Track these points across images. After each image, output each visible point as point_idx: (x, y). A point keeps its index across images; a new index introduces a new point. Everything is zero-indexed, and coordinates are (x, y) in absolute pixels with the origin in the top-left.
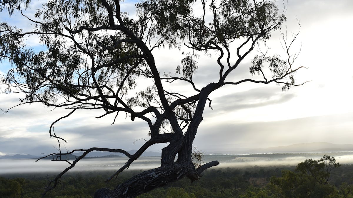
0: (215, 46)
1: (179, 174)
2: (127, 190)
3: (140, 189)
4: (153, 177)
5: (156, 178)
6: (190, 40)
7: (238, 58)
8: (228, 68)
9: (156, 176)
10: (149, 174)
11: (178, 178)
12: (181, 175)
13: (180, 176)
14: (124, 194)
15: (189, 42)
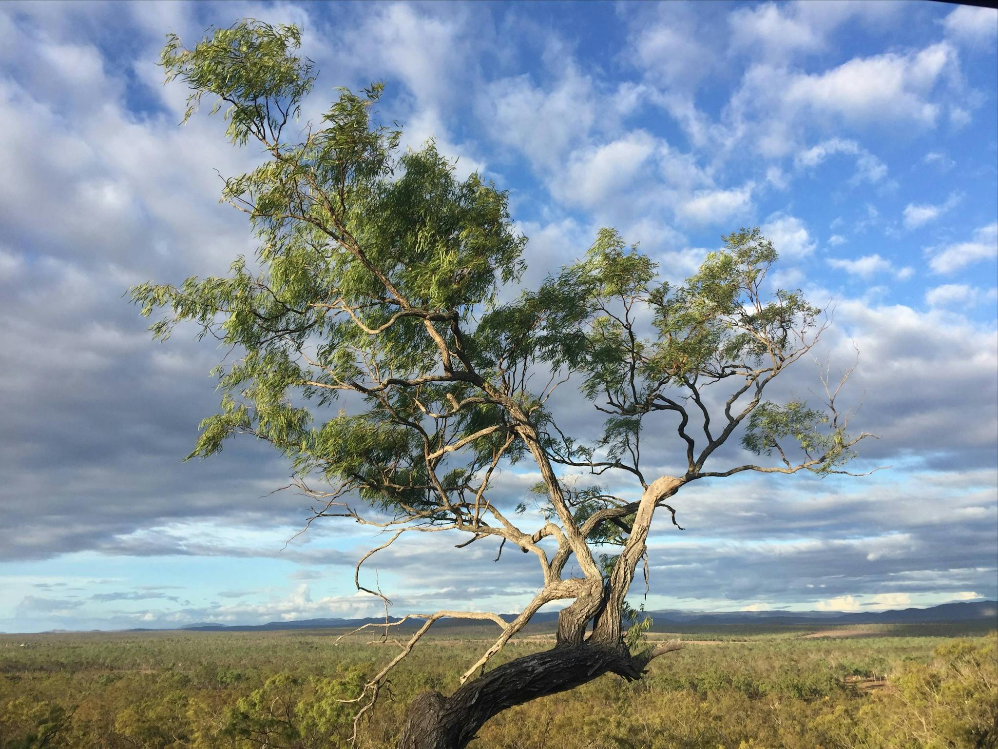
0: (667, 404)
1: (591, 666)
2: (477, 696)
3: (505, 697)
4: (533, 670)
5: (541, 673)
6: (610, 398)
7: (728, 422)
8: (707, 443)
9: (541, 669)
10: (525, 664)
11: (589, 674)
12: (596, 667)
13: (593, 670)
14: (469, 705)
15: (609, 401)
